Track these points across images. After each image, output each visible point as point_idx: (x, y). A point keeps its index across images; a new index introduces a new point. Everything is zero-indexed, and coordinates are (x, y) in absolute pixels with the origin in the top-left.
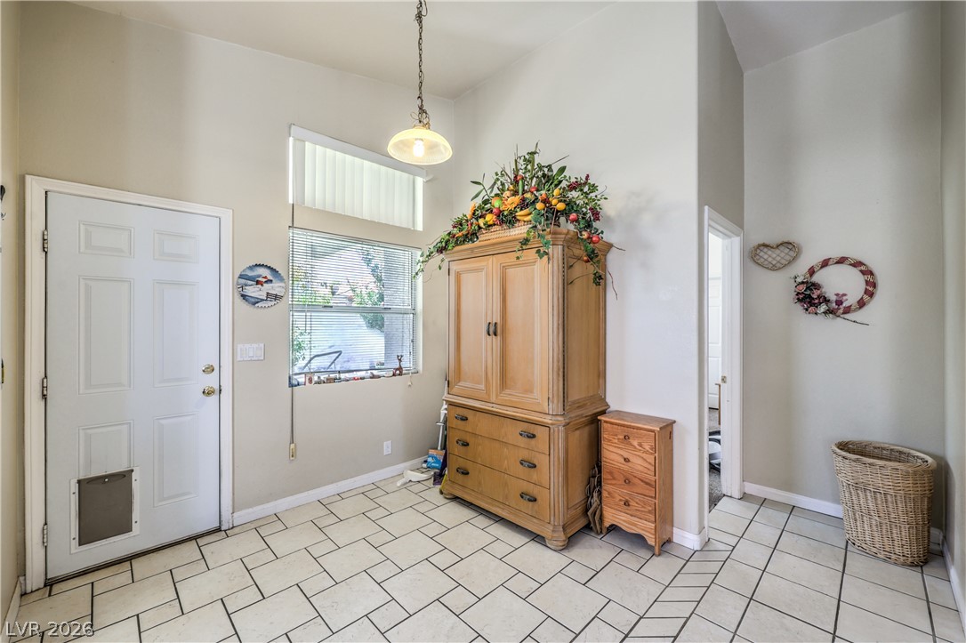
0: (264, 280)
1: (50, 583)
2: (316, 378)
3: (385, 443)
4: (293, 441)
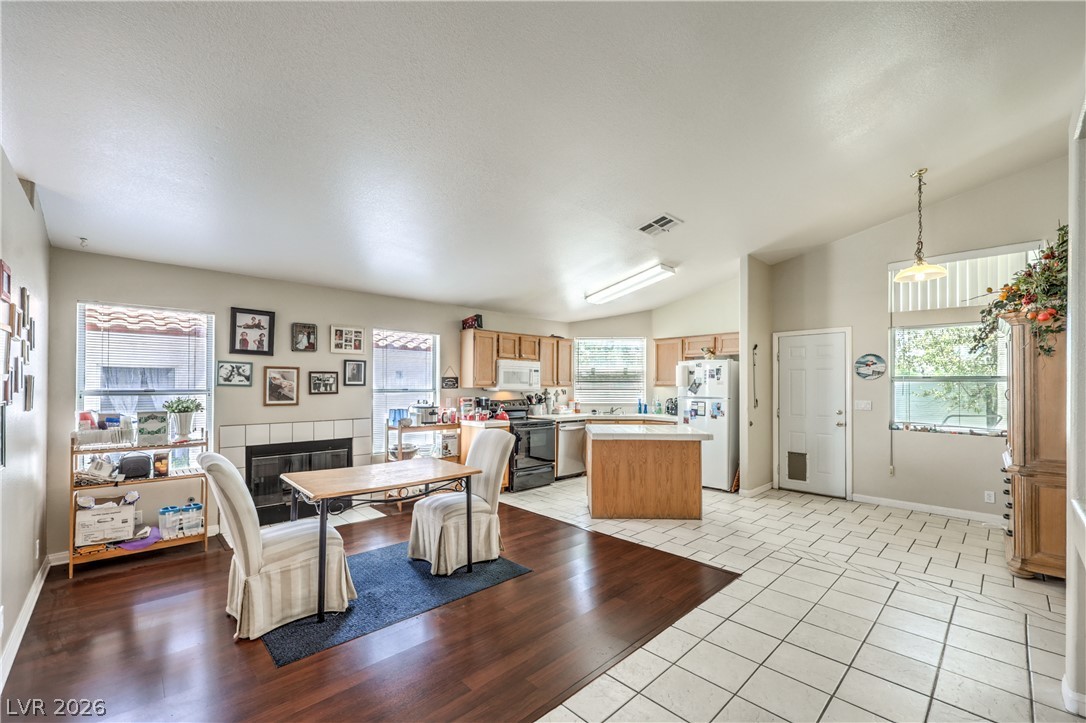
0: (872, 363)
1: (780, 488)
2: (912, 427)
3: (986, 493)
4: (892, 464)
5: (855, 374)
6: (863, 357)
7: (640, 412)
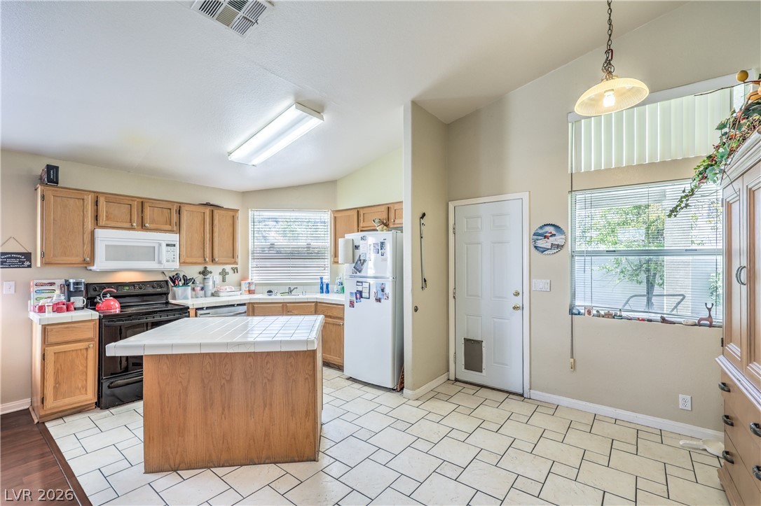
0: (550, 235)
1: (456, 380)
2: (595, 312)
3: (681, 396)
4: (572, 357)
5: (533, 248)
6: (541, 228)
7: (322, 292)
